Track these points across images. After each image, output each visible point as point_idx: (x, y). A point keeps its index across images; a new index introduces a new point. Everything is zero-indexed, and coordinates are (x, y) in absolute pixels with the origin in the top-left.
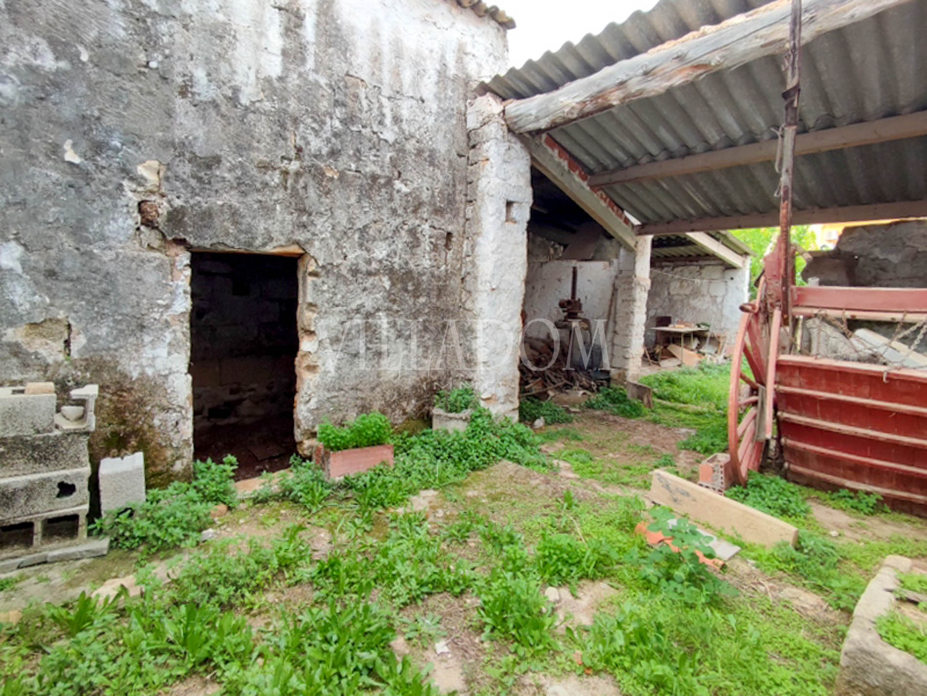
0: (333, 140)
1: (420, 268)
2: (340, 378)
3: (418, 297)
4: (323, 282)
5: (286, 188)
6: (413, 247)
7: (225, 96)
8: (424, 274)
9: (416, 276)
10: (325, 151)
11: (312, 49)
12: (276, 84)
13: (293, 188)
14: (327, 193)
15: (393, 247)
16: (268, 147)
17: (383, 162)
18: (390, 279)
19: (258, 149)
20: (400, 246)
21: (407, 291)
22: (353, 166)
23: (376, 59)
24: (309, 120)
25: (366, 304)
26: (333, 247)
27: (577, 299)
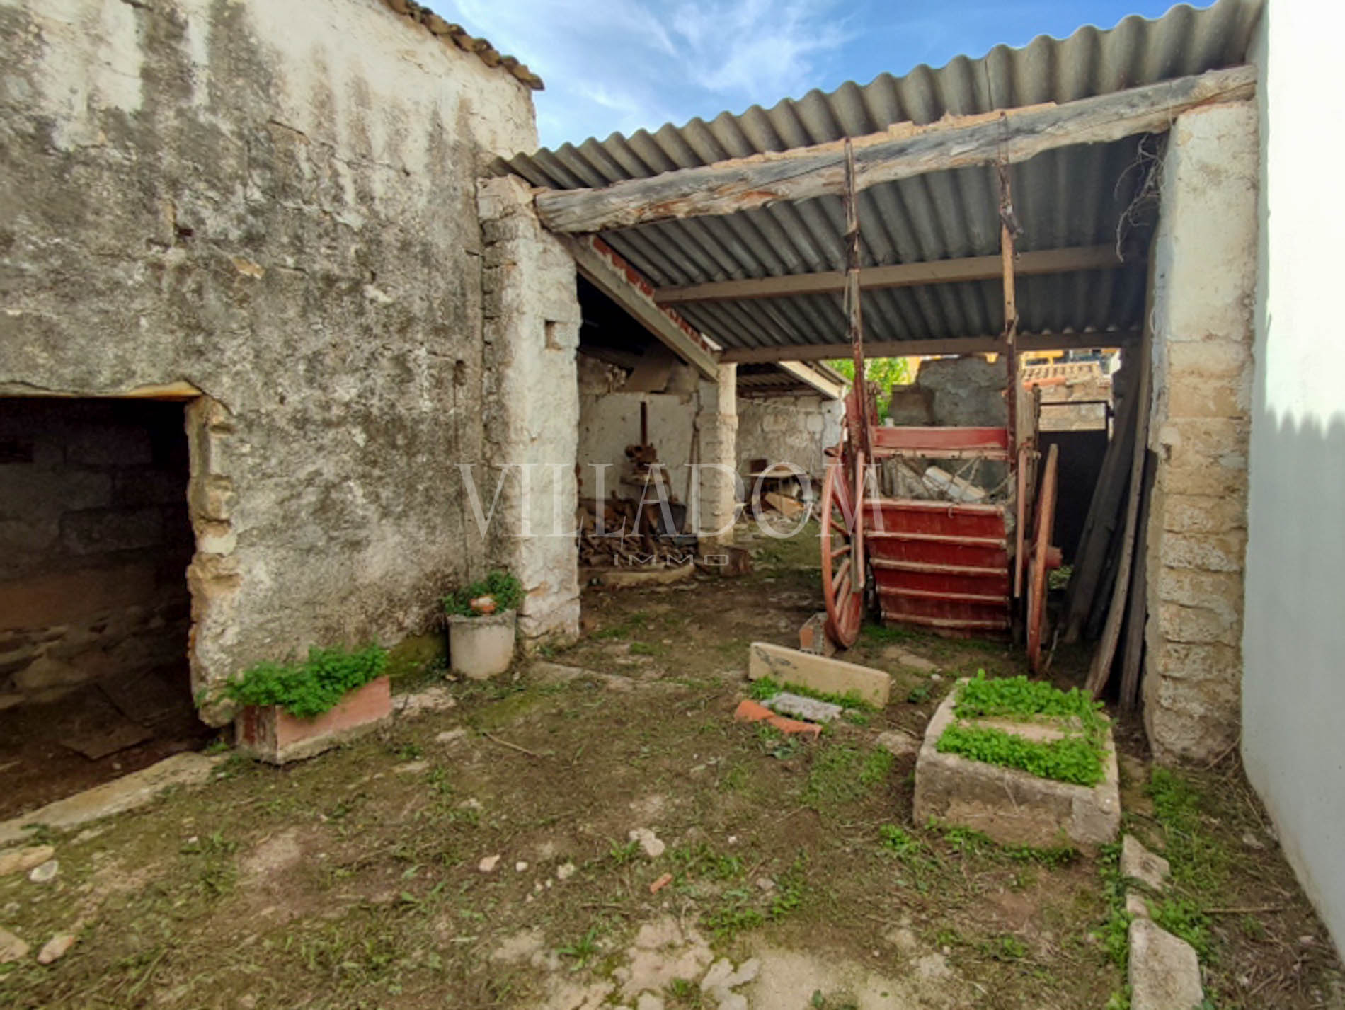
0: (250, 218)
1: (415, 413)
3: (414, 455)
4: (242, 441)
5: (159, 291)
6: (402, 382)
7: (21, 134)
8: (422, 421)
9: (409, 424)
10: (235, 234)
11: (201, 77)
12: (133, 124)
13: (174, 291)
14: (241, 301)
15: (369, 383)
16: (119, 223)
17: (345, 257)
18: (366, 430)
19: (96, 226)
20: (380, 381)
21: (394, 446)
22: (290, 261)
23: (324, 103)
24: (202, 186)
25: (325, 471)
26: (259, 385)
27: (649, 443)
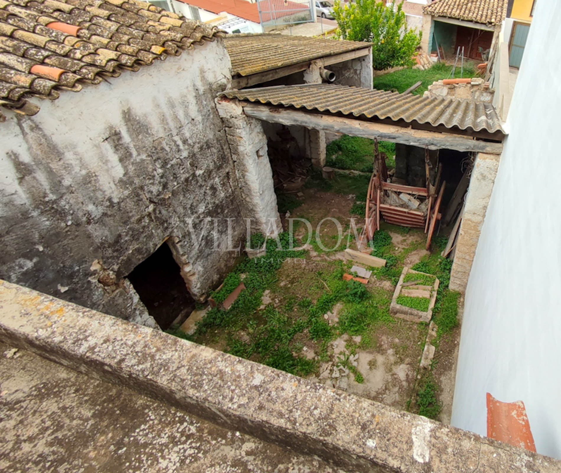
0: (162, 180)
1: (221, 200)
2: (205, 268)
4: (184, 242)
5: (153, 221)
6: (214, 193)
7: (107, 207)
8: (223, 200)
9: (220, 204)
10: (161, 189)
11: (131, 145)
12: (125, 179)
13: (156, 217)
14: (169, 207)
15: (206, 202)
16: (136, 210)
17: (187, 169)
19: (133, 216)
20: (209, 198)
22: (175, 183)
23: (163, 120)
24: (147, 182)
